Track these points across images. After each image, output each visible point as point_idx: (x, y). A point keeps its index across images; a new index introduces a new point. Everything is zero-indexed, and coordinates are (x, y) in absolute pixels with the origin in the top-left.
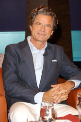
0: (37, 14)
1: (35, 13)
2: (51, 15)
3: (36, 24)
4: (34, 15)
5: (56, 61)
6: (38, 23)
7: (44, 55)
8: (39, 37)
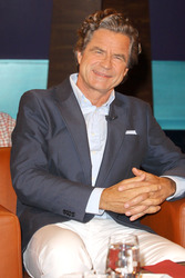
0: (96, 28)
1: (92, 25)
2: (127, 32)
3: (91, 50)
4: (89, 28)
5: (134, 132)
6: (97, 48)
7: (107, 118)
8: (96, 82)
